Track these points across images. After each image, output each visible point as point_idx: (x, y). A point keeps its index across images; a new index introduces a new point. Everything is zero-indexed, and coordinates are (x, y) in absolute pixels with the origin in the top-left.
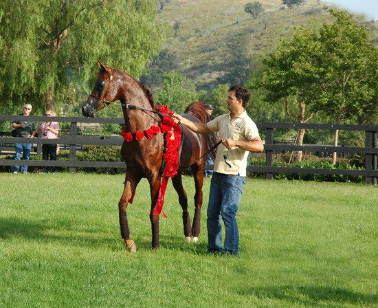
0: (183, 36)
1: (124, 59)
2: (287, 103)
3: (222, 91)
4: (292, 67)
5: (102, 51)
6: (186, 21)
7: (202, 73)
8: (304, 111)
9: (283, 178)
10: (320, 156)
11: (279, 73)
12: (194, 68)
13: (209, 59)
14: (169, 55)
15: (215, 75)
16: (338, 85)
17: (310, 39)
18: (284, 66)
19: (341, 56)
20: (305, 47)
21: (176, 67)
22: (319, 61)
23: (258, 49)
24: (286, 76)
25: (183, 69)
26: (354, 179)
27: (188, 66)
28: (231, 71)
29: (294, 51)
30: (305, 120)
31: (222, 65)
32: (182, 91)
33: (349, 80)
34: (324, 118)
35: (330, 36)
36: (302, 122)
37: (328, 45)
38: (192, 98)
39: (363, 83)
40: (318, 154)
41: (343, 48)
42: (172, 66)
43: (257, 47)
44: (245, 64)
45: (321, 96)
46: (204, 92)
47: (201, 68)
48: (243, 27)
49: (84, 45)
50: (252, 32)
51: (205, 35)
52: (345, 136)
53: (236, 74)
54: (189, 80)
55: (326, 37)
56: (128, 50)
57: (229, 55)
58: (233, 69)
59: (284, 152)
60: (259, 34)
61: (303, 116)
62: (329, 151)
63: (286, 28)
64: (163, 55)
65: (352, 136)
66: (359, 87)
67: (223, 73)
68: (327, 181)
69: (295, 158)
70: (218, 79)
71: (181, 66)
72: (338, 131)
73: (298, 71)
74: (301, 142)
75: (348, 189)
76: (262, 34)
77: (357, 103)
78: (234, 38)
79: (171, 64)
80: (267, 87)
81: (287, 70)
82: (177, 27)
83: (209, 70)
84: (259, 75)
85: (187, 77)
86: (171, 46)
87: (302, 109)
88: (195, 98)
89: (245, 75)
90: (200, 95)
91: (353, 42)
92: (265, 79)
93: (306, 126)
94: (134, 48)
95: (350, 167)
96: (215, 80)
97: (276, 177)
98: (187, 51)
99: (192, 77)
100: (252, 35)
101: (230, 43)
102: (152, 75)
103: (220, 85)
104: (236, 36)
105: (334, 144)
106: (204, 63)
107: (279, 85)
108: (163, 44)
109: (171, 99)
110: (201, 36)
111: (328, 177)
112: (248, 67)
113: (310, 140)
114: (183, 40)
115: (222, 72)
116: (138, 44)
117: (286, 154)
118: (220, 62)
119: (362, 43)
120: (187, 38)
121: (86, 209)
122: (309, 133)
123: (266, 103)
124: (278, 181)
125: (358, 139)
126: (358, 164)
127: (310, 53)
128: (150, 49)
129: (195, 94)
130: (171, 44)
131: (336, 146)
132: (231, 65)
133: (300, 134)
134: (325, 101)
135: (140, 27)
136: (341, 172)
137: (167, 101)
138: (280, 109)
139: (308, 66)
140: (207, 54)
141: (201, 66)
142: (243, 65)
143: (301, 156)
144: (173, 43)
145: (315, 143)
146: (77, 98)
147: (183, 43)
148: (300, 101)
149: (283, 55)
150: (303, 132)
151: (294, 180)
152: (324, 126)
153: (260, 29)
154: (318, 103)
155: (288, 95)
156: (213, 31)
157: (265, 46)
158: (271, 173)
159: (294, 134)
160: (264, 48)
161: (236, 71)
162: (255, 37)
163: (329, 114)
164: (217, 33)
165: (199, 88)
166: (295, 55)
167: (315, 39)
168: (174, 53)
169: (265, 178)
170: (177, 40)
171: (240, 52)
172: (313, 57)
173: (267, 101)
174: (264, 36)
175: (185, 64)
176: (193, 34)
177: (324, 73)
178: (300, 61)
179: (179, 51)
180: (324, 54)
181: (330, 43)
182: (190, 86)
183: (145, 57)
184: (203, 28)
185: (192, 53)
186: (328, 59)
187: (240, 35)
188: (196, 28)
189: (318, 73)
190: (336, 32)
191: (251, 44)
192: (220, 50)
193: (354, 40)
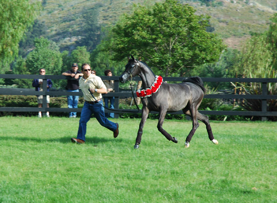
0: (50, 10)
1: (6, 29)
3: (80, 51)
4: (133, 35)
7: (64, 37)
9: (127, 117)
11: (123, 39)
12: (58, 34)
13: (69, 27)
14: (39, 24)
15: (74, 39)
16: (167, 49)
17: (145, 14)
18: (127, 34)
19: (168, 27)
20: (142, 20)
21: (44, 33)
22: (152, 30)
23: (106, 19)
24: (128, 42)
25: (50, 34)
26: (178, 117)
27: (54, 33)
28: (85, 36)
29: (133, 23)
31: (79, 31)
32: (47, 50)
33: (174, 44)
35: (160, 11)
37: (159, 19)
38: (57, 57)
39: (184, 46)
41: (169, 21)
42: (41, 33)
43: (105, 18)
44: (97, 31)
45: (154, 56)
46: (66, 52)
47: (63, 34)
48: (94, 3)
50: (101, 6)
51: (66, 9)
53: (90, 38)
54: (54, 43)
55: (157, 13)
56: (10, 23)
57: (84, 24)
58: (87, 34)
60: (107, 8)
63: (127, 4)
66: (181, 49)
67: (80, 38)
70: (76, 42)
71: (48, 33)
73: (136, 37)
76: (109, 8)
77: (180, 61)
78: (88, 11)
79: (41, 31)
80: (114, 50)
81: (129, 37)
82: (44, 3)
83: (69, 35)
84: (109, 40)
85: (53, 41)
86: (40, 17)
89: (96, 39)
90: (63, 54)
92: (113, 42)
94: (15, 21)
96: (74, 43)
97: (122, 116)
98: (52, 21)
99: (57, 41)
100: (101, 9)
101: (85, 15)
103: (79, 47)
104: (89, 9)
106: (66, 30)
107: (123, 48)
109: (41, 58)
110: (63, 10)
112: (99, 33)
114: (49, 12)
115: (79, 36)
117: (128, 99)
118: (77, 29)
119: (184, 16)
120: (52, 11)
123: (114, 62)
124: (123, 119)
127: (146, 24)
128: (26, 21)
129: (59, 54)
130: (40, 15)
132: (86, 31)
133: (138, 84)
134: (157, 60)
135: (18, 5)
137: (38, 59)
139: (144, 34)
140: (68, 23)
141: (63, 33)
142: (95, 31)
143: (139, 101)
144: (42, 15)
147: (50, 15)
149: (126, 26)
150: (141, 83)
151: (135, 119)
153: (107, 4)
154: (152, 61)
156: (72, 6)
157: (111, 17)
158: (118, 113)
160: (110, 19)
161: (89, 36)
162: (103, 10)
163: (160, 70)
164: (75, 7)
165: (62, 49)
166: (134, 26)
167: (149, 14)
168: (43, 22)
170: (45, 13)
171: (92, 21)
172: (148, 27)
173: (115, 60)
174: (110, 9)
175: (51, 31)
176: (57, 8)
177: (156, 39)
178: (138, 30)
179: (46, 21)
180: (156, 25)
181: (161, 17)
182: (55, 47)
183: (23, 28)
184: (64, 4)
185: (57, 23)
186: (159, 29)
187: (92, 9)
188: (59, 3)
189: (152, 39)
190: (165, 9)
191: (100, 15)
192: (77, 20)
193: (178, 15)
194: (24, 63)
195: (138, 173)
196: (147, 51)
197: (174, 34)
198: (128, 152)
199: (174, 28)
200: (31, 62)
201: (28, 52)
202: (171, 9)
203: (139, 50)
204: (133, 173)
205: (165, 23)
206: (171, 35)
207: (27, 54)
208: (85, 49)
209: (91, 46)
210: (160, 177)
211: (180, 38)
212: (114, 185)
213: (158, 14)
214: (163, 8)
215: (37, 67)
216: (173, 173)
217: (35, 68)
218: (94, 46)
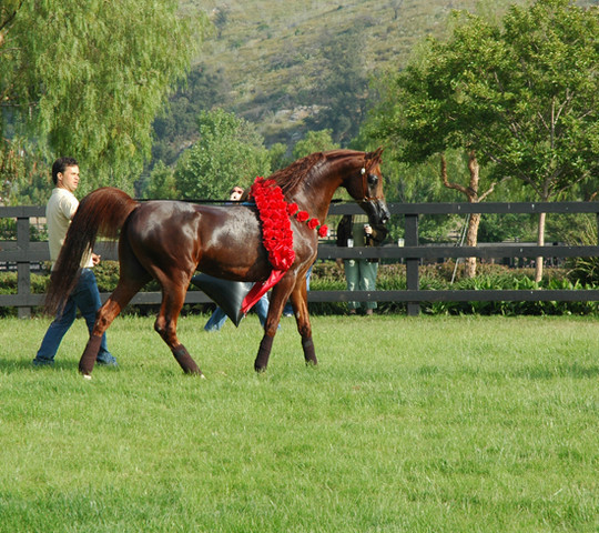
0: (235, 38)
1: (119, 87)
2: (443, 163)
4: (453, 92)
5: (74, 73)
6: (239, 7)
7: (275, 110)
8: (476, 178)
9: (441, 312)
10: (512, 266)
11: (426, 104)
12: (259, 101)
13: (287, 82)
14: (207, 76)
15: (301, 113)
16: (543, 127)
17: (484, 36)
18: (436, 91)
19: (546, 68)
20: (476, 51)
21: (222, 100)
22: (504, 79)
23: (383, 59)
24: (440, 111)
25: (238, 102)
26: (579, 309)
27: (247, 97)
28: (331, 104)
29: (453, 60)
30: (479, 195)
31: (313, 92)
32: (236, 146)
33: (563, 114)
34: (514, 190)
35: (524, 28)
36: (473, 201)
37: (520, 47)
38: (258, 161)
39: (590, 119)
40: (506, 262)
41: (547, 52)
42: (214, 99)
43: (381, 56)
44: (360, 90)
45: (508, 148)
46: (280, 147)
47: (273, 100)
48: (352, 16)
49: (38, 63)
50: (369, 25)
51: (277, 35)
52: (559, 224)
53: (342, 109)
54: (250, 125)
55: (515, 32)
56: (128, 70)
57: (326, 73)
58: (334, 100)
59: (441, 261)
60: (385, 28)
61: (476, 189)
62: (528, 256)
63: (437, 16)
64: (195, 76)
65: (573, 225)
66: (583, 127)
67: (316, 108)
68: (526, 314)
69: (462, 272)
70: (306, 120)
71: (233, 98)
72: (544, 215)
73: (462, 98)
74: (474, 239)
75: (567, 330)
76: (390, 29)
77: (579, 160)
78: (336, 38)
79: (213, 94)
80: (405, 134)
81: (441, 99)
82: (221, 19)
83: (289, 103)
84: (387, 110)
85: (246, 119)
86: (212, 58)
87: (472, 174)
88: (262, 159)
89: (359, 111)
90: (273, 152)
91: (570, 40)
92: (398, 116)
93: (483, 208)
94: (138, 64)
95: (571, 286)
96: (301, 122)
97: (428, 310)
98: (243, 66)
99: (256, 119)
100: (371, 31)
101: (328, 49)
102: (175, 116)
103: (311, 133)
104: (339, 34)
105: (537, 240)
106: (278, 90)
107: (427, 127)
108: (195, 55)
109: (215, 165)
110: (269, 37)
111: (528, 306)
112: (366, 95)
113: (491, 234)
114: (234, 45)
115: (315, 106)
116: (146, 56)
117: (445, 264)
118: (310, 87)
119: (588, 40)
120: (243, 41)
121: (55, 389)
122: (489, 220)
123: (402, 165)
124: (431, 318)
125: (584, 228)
126: (585, 279)
127: (486, 63)
128: (169, 65)
129: (263, 152)
130: (211, 53)
131: (542, 244)
132: (331, 92)
133: (470, 225)
134: (517, 157)
135: (148, 23)
136: (552, 295)
137: (207, 167)
138: (430, 175)
139: (482, 89)
140: (284, 72)
141: (271, 97)
142: (355, 90)
143: (474, 268)
144: (216, 52)
145: (501, 241)
146: (28, 169)
147: (236, 52)
148: (469, 160)
149: (432, 70)
150: (478, 219)
151: (462, 314)
152: (516, 207)
153: (386, 19)
154: (504, 161)
155: (445, 149)
156: (294, 26)
157: (396, 53)
158: (417, 303)
159: (459, 225)
160: (394, 57)
161: (341, 103)
162: (374, 35)
163: (526, 184)
164: (301, 30)
165: (269, 140)
166: (455, 68)
167: (495, 36)
168: (218, 71)
169: (406, 313)
170: (223, 45)
171: (348, 65)
172: (491, 71)
173: (406, 161)
174: (394, 32)
175: (242, 93)
176: (255, 32)
177: (513, 102)
178: (466, 79)
179: (227, 68)
180: (511, 64)
181: (526, 43)
182: (253, 136)
183: (161, 82)
184: (272, 21)
185: (254, 71)
186: (520, 75)
187: (345, 32)
188: (260, 20)
189: (502, 103)
190: (536, 22)
191: (368, 49)
192: (309, 62)
193: (571, 37)
194: (171, 179)
195: (469, 458)
196: (489, 135)
197: (562, 88)
198: (443, 403)
199: (560, 71)
200: (190, 174)
201: (182, 150)
202: (553, 22)
203: (470, 131)
204: (455, 457)
205: (536, 60)
206: (554, 90)
207: (178, 156)
208: (329, 138)
209: (346, 130)
210: (528, 467)
211: (579, 99)
212: (404, 490)
213: (517, 36)
214: (530, 18)
215: (205, 188)
216: (563, 455)
217: (198, 190)
218: (354, 130)
